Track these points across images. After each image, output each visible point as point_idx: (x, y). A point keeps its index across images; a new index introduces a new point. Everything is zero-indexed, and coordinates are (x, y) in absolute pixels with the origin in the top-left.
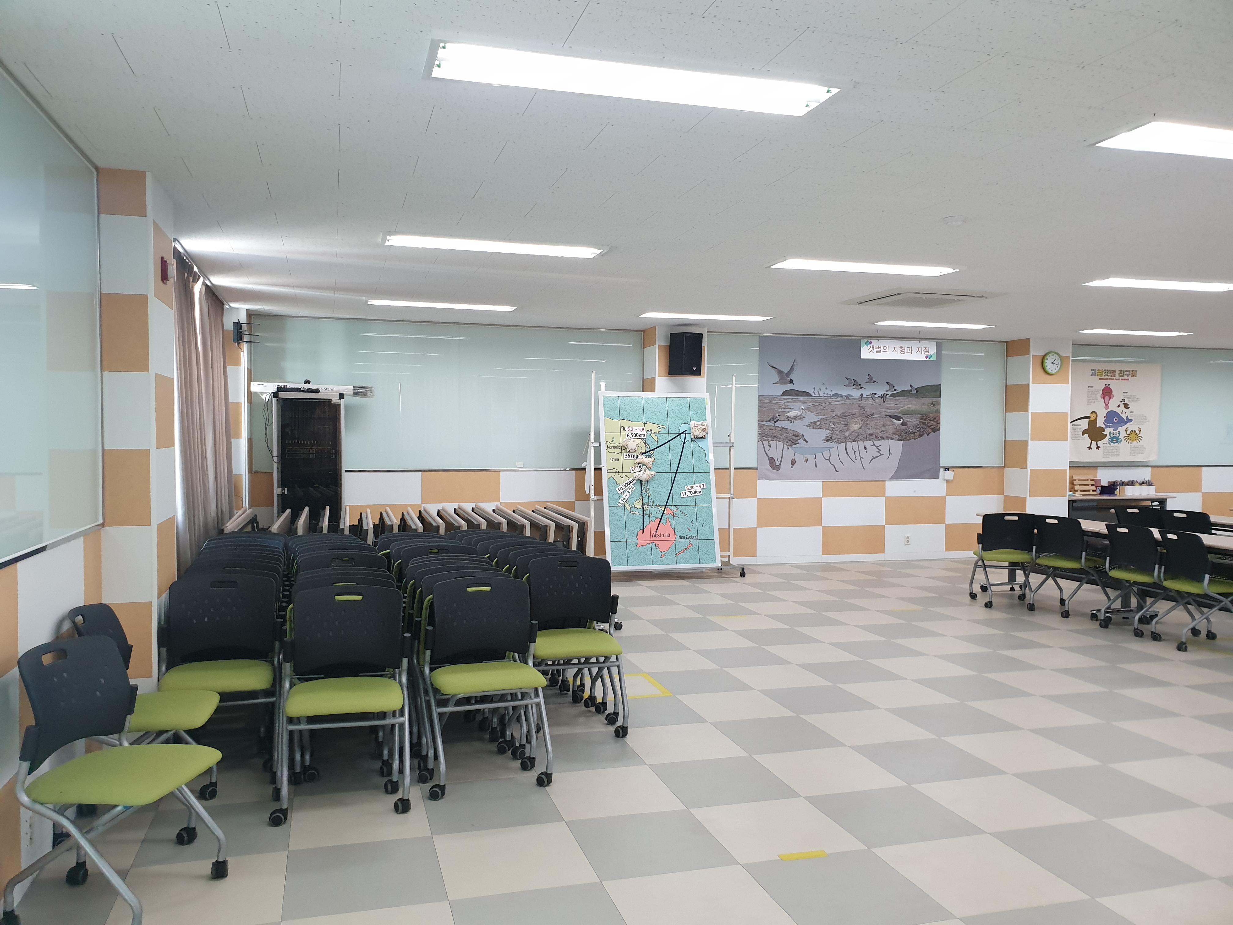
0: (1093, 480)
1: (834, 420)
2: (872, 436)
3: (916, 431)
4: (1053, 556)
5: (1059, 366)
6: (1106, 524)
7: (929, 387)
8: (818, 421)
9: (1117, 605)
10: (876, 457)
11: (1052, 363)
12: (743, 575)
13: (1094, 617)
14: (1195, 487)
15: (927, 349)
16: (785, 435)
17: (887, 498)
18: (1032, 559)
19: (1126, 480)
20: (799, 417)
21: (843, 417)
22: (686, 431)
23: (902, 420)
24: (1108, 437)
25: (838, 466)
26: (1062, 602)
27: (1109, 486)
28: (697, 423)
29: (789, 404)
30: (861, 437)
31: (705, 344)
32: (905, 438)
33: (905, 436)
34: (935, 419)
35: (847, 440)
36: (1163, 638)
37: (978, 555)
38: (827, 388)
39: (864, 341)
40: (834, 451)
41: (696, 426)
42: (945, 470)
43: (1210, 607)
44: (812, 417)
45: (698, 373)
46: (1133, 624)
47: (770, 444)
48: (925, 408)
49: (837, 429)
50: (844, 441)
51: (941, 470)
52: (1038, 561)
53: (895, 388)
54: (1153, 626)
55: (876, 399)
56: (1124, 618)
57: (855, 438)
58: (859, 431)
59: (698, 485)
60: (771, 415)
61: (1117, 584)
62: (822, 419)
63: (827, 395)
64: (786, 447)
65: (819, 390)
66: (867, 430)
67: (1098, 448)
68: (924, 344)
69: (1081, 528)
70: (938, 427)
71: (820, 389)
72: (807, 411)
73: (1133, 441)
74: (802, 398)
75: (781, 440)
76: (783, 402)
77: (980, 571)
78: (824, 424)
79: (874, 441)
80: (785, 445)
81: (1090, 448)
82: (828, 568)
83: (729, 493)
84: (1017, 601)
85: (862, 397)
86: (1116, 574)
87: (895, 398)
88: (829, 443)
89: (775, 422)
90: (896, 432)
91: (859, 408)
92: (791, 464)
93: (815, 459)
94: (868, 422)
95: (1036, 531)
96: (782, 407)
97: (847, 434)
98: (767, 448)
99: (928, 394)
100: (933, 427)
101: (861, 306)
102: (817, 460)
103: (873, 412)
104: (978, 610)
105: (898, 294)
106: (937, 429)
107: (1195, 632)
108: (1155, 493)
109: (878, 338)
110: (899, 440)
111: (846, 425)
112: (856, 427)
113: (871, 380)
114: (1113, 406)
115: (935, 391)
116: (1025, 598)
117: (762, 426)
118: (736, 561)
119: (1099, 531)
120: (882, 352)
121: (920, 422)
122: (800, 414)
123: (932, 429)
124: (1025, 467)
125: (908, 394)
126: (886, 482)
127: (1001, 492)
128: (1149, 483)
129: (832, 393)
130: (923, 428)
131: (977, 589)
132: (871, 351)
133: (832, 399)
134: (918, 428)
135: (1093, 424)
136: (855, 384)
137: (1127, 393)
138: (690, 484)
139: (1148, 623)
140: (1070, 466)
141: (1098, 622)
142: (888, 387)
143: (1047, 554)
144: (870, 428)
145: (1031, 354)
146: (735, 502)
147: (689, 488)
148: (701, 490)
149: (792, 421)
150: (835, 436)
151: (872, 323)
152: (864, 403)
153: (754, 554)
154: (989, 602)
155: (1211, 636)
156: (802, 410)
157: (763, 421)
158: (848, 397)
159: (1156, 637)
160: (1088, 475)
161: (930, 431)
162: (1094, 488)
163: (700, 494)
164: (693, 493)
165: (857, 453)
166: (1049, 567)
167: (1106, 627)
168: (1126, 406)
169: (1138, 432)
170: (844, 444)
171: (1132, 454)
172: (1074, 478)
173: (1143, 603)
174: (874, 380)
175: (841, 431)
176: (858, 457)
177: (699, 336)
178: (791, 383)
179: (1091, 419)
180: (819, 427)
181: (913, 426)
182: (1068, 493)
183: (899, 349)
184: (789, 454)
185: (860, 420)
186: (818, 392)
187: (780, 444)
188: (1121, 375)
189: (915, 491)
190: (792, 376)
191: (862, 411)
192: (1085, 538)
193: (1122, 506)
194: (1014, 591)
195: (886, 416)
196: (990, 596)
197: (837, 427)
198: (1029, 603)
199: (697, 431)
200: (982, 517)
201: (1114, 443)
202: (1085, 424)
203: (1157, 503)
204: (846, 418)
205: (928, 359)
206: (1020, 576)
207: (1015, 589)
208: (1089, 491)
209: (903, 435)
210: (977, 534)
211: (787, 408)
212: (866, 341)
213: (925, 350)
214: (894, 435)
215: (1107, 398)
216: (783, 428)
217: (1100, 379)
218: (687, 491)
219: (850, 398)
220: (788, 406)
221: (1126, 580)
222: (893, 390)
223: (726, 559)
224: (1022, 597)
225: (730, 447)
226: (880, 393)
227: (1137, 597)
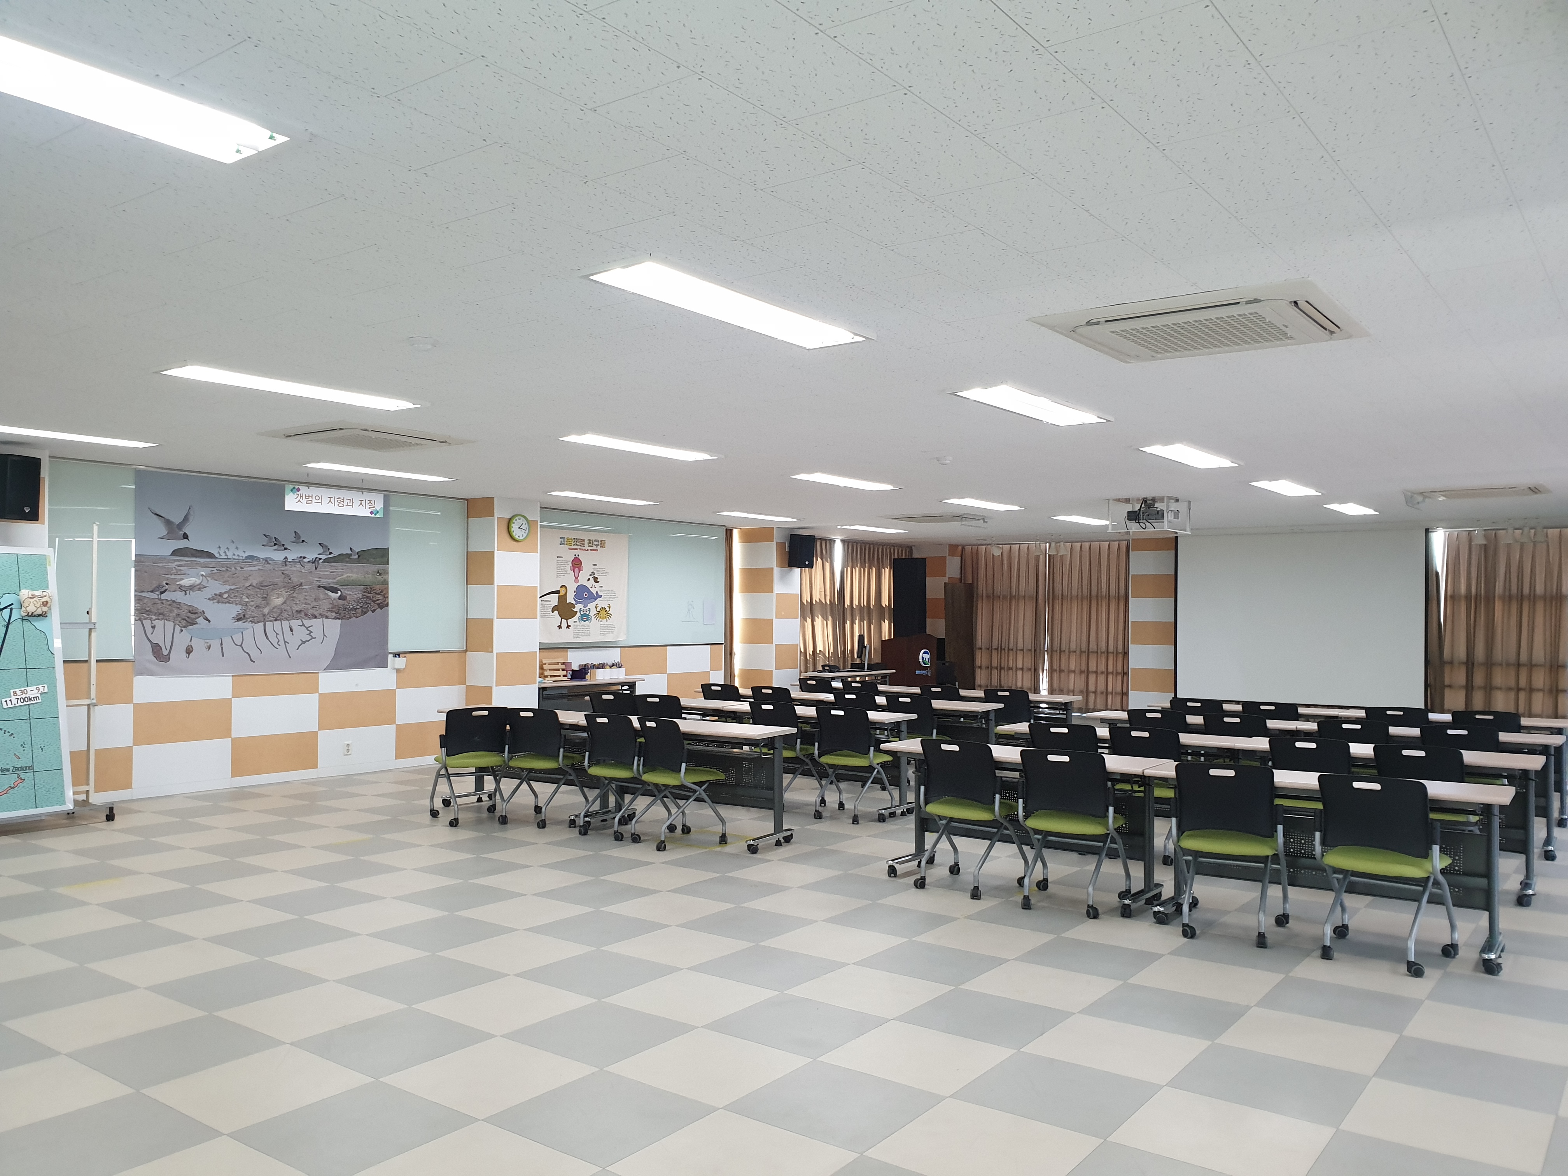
0: (563, 663)
1: (249, 592)
2: (301, 614)
3: (358, 607)
4: (527, 756)
5: (527, 532)
6: (585, 715)
7: (374, 552)
8: (225, 593)
9: (596, 807)
10: (306, 641)
11: (519, 528)
12: (110, 817)
13: (572, 823)
14: (661, 668)
15: (372, 502)
16: (176, 611)
17: (320, 695)
18: (504, 761)
19: (596, 663)
20: (198, 587)
21: (261, 588)
22: (12, 604)
23: (339, 592)
24: (578, 614)
25: (254, 653)
26: (538, 809)
27: (580, 670)
28: (31, 593)
29: (182, 568)
30: (285, 615)
31: (45, 473)
32: (345, 616)
33: (345, 613)
34: (381, 592)
35: (266, 619)
36: (642, 838)
37: (441, 761)
38: (237, 548)
39: (289, 487)
40: (248, 634)
41: (31, 598)
42: (396, 657)
43: (687, 798)
44: (216, 587)
45: (34, 516)
46: (613, 827)
47: (153, 625)
48: (369, 579)
49: (252, 603)
50: (263, 620)
51: (390, 656)
52: (511, 764)
53: (330, 551)
54: (632, 827)
55: (305, 564)
56: (602, 821)
57: (278, 616)
58: (282, 607)
59: (34, 688)
60: (155, 584)
61: (594, 783)
62: (231, 589)
63: (237, 558)
64: (178, 628)
65: (227, 550)
66: (294, 605)
67: (568, 627)
68: (368, 496)
69: (559, 721)
70: (386, 602)
71: (228, 548)
72: (209, 579)
73: (603, 618)
74: (202, 560)
75: (171, 618)
76: (173, 565)
77: (443, 781)
78: (235, 596)
79: (303, 620)
80: (177, 626)
81: (560, 627)
82: (240, 794)
83: (89, 697)
84: (485, 814)
85: (286, 562)
86: (595, 771)
87: (330, 564)
88: (240, 623)
89: (162, 593)
90: (332, 608)
91: (283, 576)
92: (186, 653)
93: (222, 644)
94: (295, 595)
95: (508, 727)
96: (172, 572)
97: (266, 611)
98: (149, 630)
99: (373, 560)
100: (379, 602)
101: (289, 440)
102: (223, 646)
103: (301, 581)
104: (441, 831)
105: (341, 429)
106: (384, 605)
107: (672, 828)
108: (624, 677)
109: (308, 484)
110: (336, 618)
111: (265, 599)
112: (278, 601)
113: (298, 539)
114: (583, 581)
115: (381, 556)
116: (495, 810)
117: (142, 598)
118: (99, 798)
119: (578, 722)
120: (313, 503)
121: (363, 595)
122: (198, 582)
123: (378, 604)
124: (490, 650)
125: (347, 559)
126: (320, 674)
127: (462, 682)
128: (618, 666)
129: (245, 555)
130: (367, 603)
131: (438, 804)
132: (299, 501)
133: (245, 562)
134: (360, 604)
135: (562, 599)
136: (277, 543)
137: (596, 565)
138: (20, 687)
139: (626, 824)
140: (540, 649)
141: (577, 829)
142: (321, 550)
143: (522, 754)
144: (298, 603)
145: (496, 515)
146: (97, 711)
147: (19, 693)
148: (39, 695)
149: (188, 592)
150: (249, 613)
151: (301, 464)
152: (289, 569)
153: (128, 785)
154: (454, 819)
155: (686, 830)
156: (201, 577)
157: (143, 591)
158: (266, 561)
159: (636, 839)
160: (558, 658)
161: (376, 607)
162: (564, 673)
163: (38, 701)
164: (24, 700)
165: (280, 637)
166: (522, 769)
167: (585, 834)
168: (596, 580)
169: (607, 609)
170: (262, 624)
171: (602, 634)
172: (544, 662)
173: (621, 802)
174: (302, 539)
175: (257, 607)
176: (282, 643)
177: (35, 464)
178: (184, 538)
179: (561, 594)
180: (226, 600)
181: (354, 601)
182: (538, 680)
183: (336, 500)
184: (183, 638)
185: (284, 592)
186: (225, 552)
187: (170, 625)
188: (590, 545)
189: (357, 685)
190: (187, 530)
191: (287, 580)
192: (563, 732)
193: (597, 691)
194: (482, 801)
195: (319, 587)
196: (455, 811)
197: (252, 601)
198: (501, 816)
199: (32, 604)
200: (446, 714)
201: (585, 621)
202: (554, 600)
203: (627, 687)
204: (264, 589)
205: (373, 515)
206: (489, 783)
207: (483, 799)
208: (559, 676)
209: (341, 612)
210: (440, 735)
211: (179, 573)
212: (292, 487)
213: (370, 504)
214: (329, 612)
215: (577, 570)
216: (174, 601)
217: (569, 549)
218: (13, 698)
219: (270, 562)
220: (181, 570)
221: (605, 777)
222: (328, 553)
223: (83, 797)
224: (492, 809)
225: (90, 630)
226: (310, 557)
227: (616, 794)
